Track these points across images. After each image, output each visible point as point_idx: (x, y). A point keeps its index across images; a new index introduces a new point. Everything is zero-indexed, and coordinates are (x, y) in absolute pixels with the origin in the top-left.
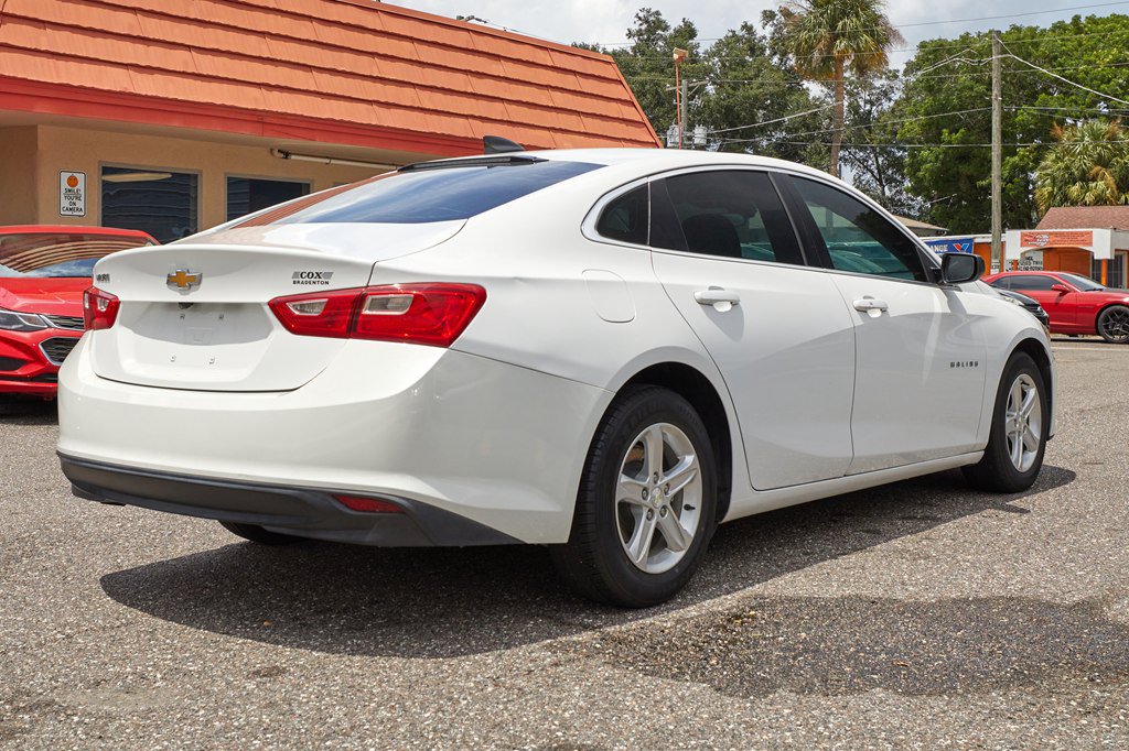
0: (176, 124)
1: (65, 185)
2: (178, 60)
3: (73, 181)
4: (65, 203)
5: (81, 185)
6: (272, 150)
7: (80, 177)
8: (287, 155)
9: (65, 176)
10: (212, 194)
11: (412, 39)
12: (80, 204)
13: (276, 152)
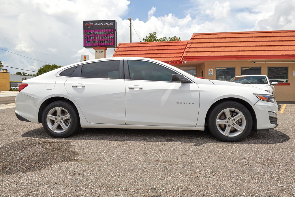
0: (219, 60)
1: (209, 71)
2: (220, 49)
3: (211, 70)
4: (209, 74)
5: (212, 71)
6: (251, 62)
7: (212, 70)
8: (254, 62)
9: (209, 70)
10: (238, 71)
11: (281, 36)
12: (212, 74)
13: (252, 62)
